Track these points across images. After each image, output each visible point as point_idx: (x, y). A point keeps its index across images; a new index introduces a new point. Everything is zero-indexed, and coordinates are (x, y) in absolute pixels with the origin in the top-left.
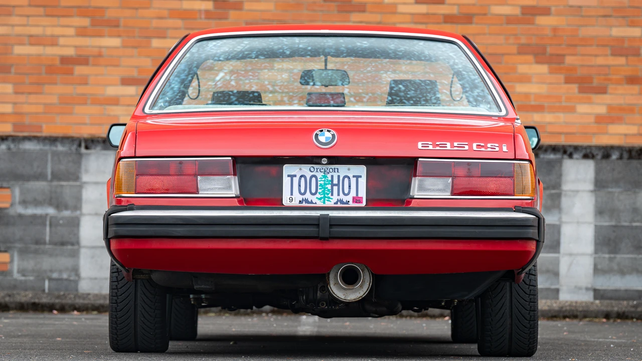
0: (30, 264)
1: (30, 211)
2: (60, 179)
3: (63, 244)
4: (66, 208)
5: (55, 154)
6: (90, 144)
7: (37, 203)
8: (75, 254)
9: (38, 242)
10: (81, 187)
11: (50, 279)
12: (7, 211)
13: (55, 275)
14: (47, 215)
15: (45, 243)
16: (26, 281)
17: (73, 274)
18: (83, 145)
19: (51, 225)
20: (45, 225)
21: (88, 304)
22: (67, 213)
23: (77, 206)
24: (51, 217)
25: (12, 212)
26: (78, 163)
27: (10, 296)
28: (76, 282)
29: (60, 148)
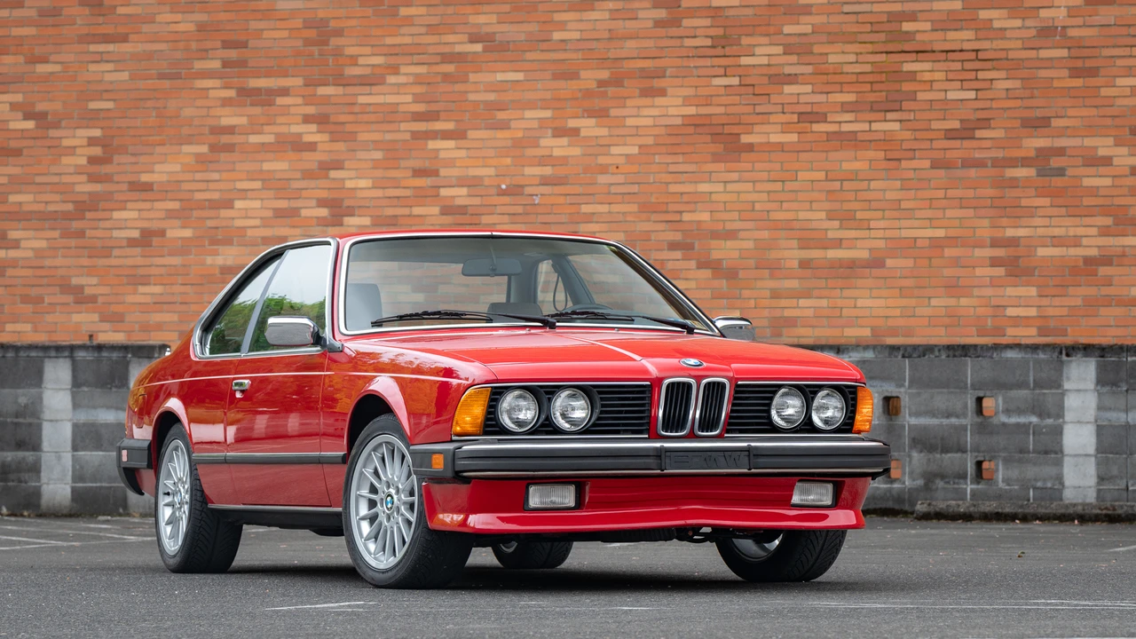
0: (1014, 473)
1: (1014, 420)
2: (1042, 387)
3: (1046, 453)
4: (1049, 416)
5: (1037, 362)
6: (1071, 352)
7: (1020, 412)
8: (1059, 463)
9: (1021, 451)
10: (1063, 394)
11: (1035, 488)
12: (991, 420)
13: (1039, 484)
14: (1030, 423)
15: (1029, 452)
16: (1011, 490)
17: (1057, 482)
18: (1064, 352)
19: (1034, 433)
20: (1029, 434)
21: (1050, 513)
22: (1049, 421)
23: (1060, 413)
24: (1034, 426)
25: (995, 421)
26: (1060, 372)
27: (975, 506)
28: (1060, 491)
29: (1042, 356)
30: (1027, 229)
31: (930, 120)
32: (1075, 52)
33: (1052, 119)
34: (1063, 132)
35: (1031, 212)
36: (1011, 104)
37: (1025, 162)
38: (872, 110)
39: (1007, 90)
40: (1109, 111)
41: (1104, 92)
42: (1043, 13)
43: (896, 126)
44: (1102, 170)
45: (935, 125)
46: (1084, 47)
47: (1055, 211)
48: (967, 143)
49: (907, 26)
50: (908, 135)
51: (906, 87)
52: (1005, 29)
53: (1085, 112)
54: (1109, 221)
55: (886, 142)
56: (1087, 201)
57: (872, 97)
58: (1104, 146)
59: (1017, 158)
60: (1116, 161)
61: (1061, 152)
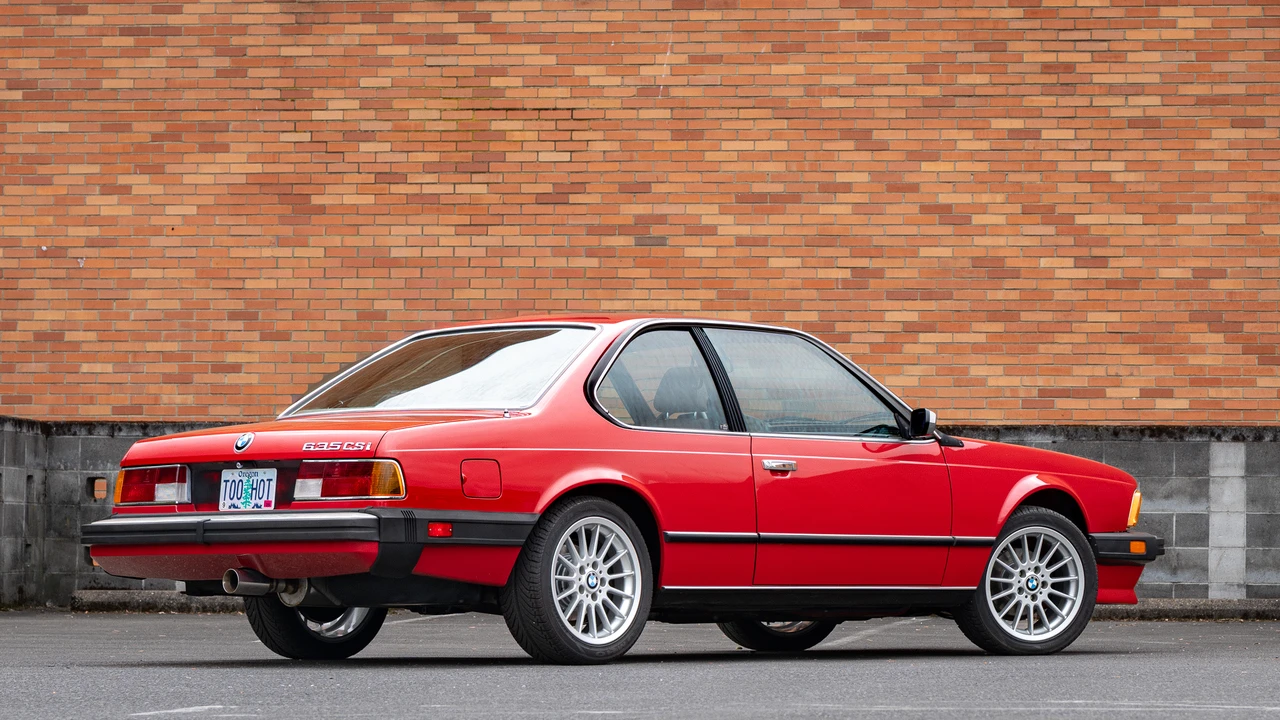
30: (625, 302)
31: (520, 183)
32: (678, 113)
33: (653, 184)
34: (663, 199)
35: (629, 283)
36: (609, 167)
37: (623, 230)
38: (456, 171)
39: (604, 152)
40: (713, 177)
41: (709, 156)
42: (644, 71)
43: (483, 189)
44: (706, 240)
45: (525, 188)
46: (687, 108)
47: (656, 283)
48: (560, 209)
49: (496, 82)
50: (495, 198)
51: (495, 147)
52: (603, 87)
53: (688, 177)
54: (712, 294)
55: (473, 205)
56: (689, 273)
57: (457, 157)
58: (708, 214)
59: (613, 227)
60: (721, 230)
61: (661, 219)
